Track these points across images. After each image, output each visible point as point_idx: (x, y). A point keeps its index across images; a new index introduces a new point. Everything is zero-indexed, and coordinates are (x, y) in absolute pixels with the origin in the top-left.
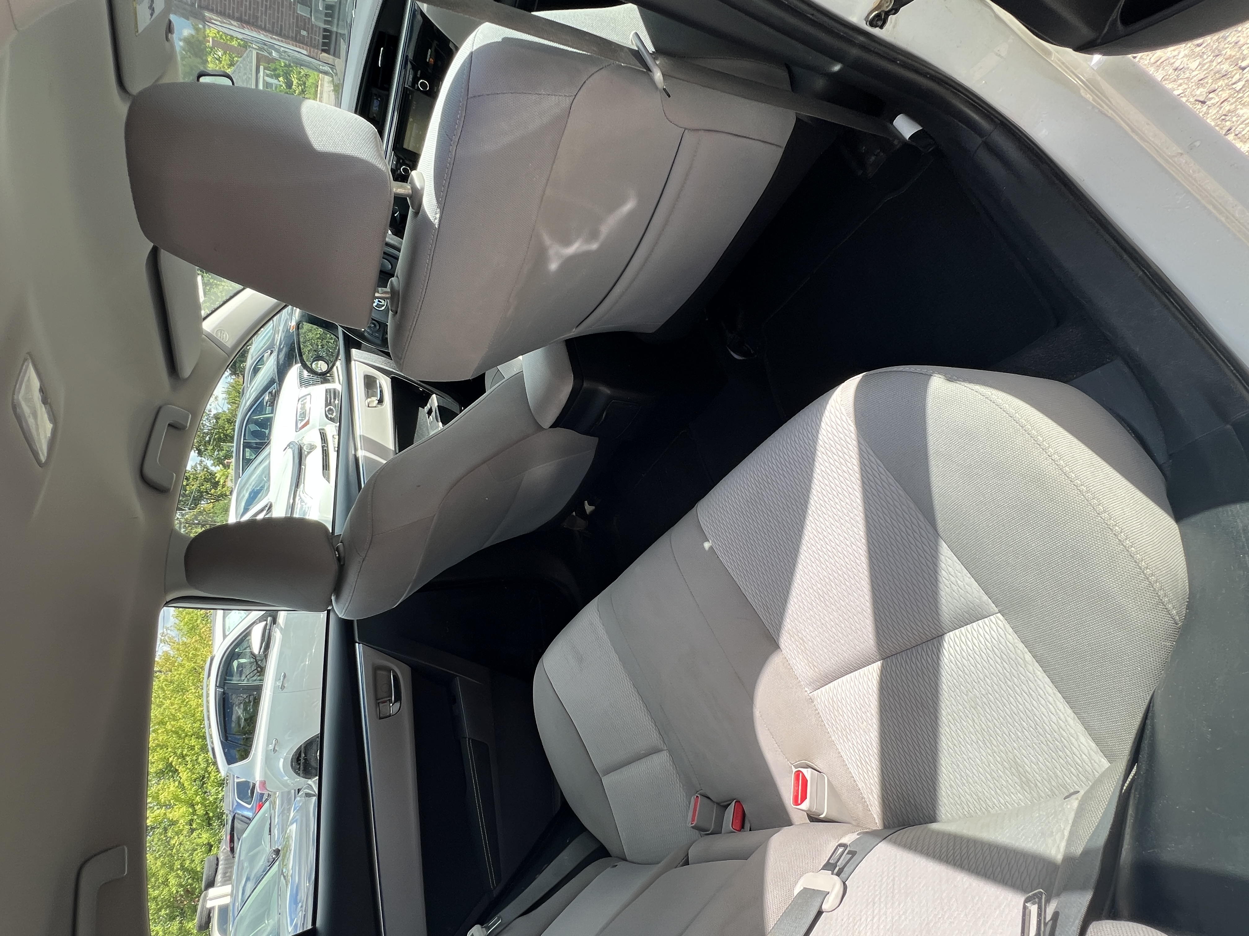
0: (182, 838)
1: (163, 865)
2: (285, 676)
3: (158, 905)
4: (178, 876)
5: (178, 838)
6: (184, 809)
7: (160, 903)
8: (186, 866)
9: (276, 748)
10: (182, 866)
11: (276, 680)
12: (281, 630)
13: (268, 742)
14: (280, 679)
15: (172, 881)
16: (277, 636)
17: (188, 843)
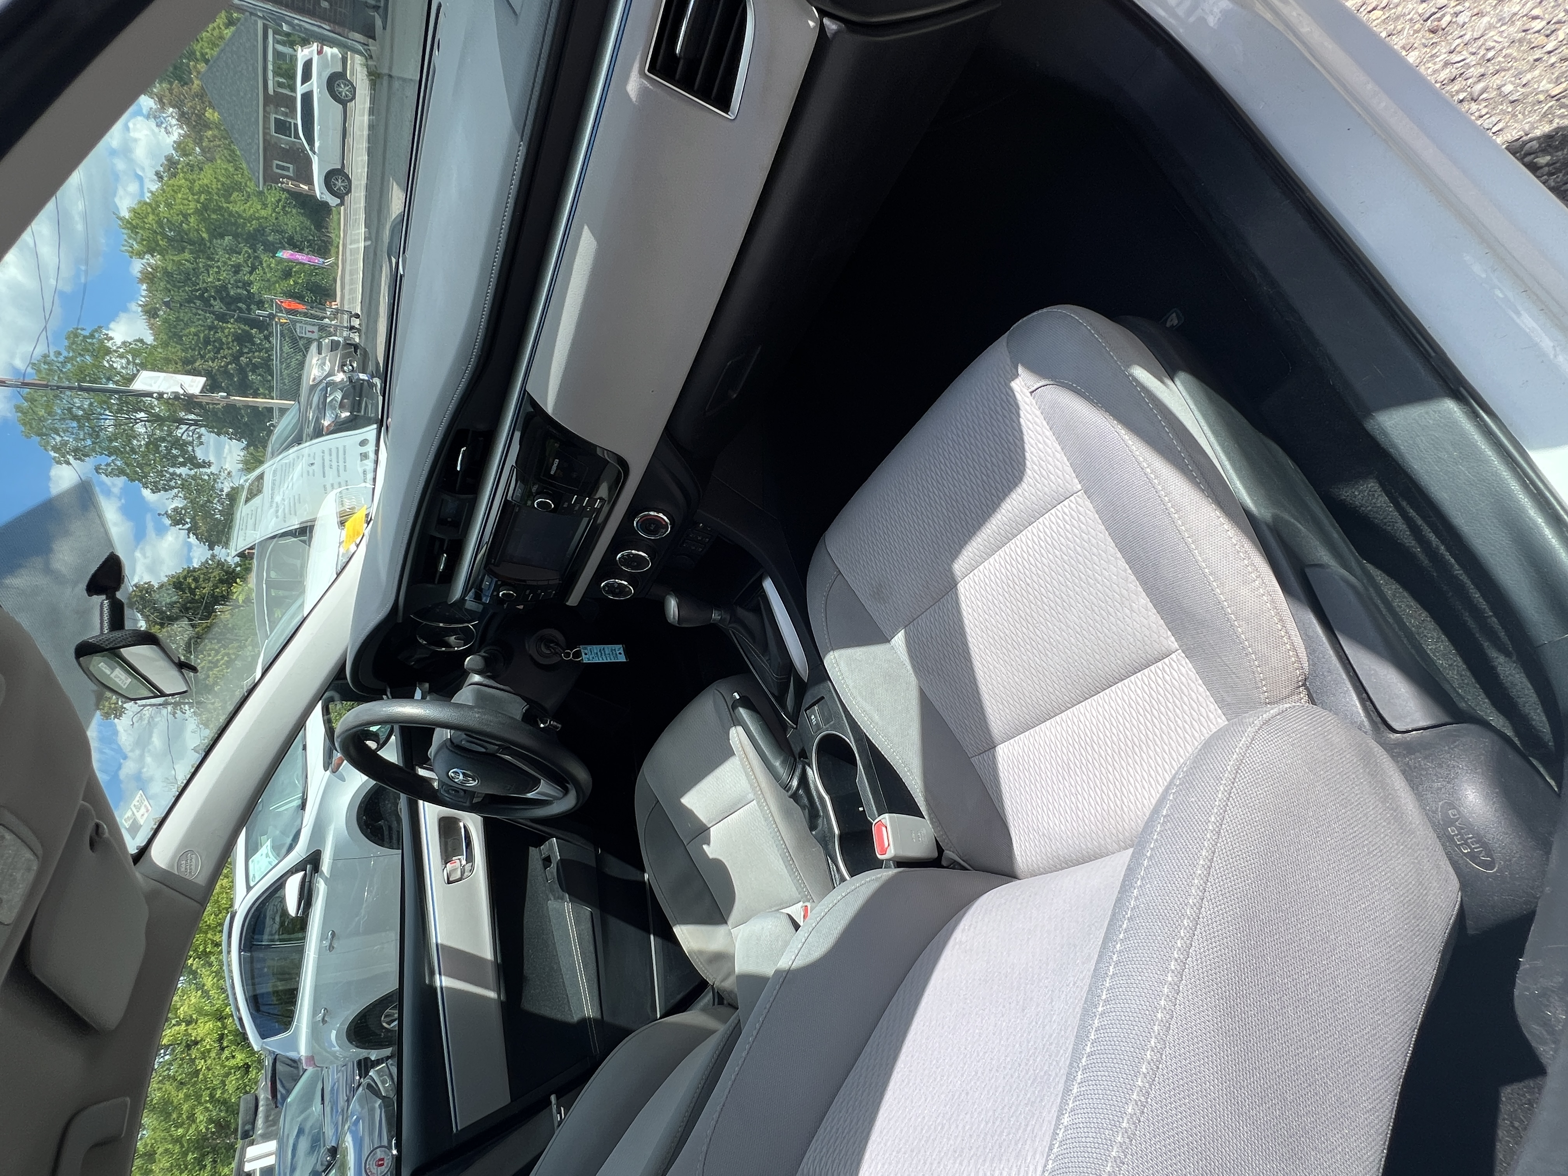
0: (209, 1062)
1: (187, 1097)
2: (333, 934)
3: (182, 1146)
4: (207, 1109)
5: (205, 1061)
6: (210, 1025)
7: (185, 1145)
8: (217, 1096)
9: (326, 1019)
10: (212, 1096)
11: (321, 941)
12: (326, 881)
13: (314, 1013)
14: (327, 938)
15: (201, 1117)
16: (321, 888)
17: (218, 1068)
